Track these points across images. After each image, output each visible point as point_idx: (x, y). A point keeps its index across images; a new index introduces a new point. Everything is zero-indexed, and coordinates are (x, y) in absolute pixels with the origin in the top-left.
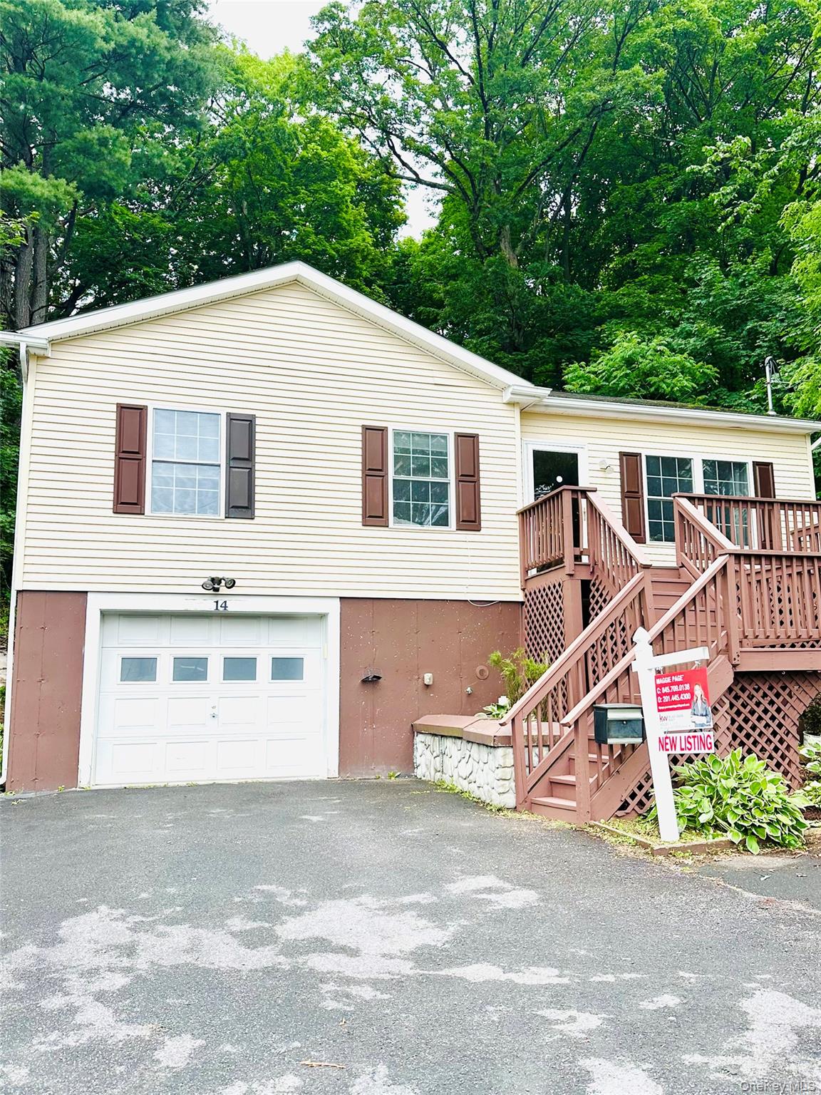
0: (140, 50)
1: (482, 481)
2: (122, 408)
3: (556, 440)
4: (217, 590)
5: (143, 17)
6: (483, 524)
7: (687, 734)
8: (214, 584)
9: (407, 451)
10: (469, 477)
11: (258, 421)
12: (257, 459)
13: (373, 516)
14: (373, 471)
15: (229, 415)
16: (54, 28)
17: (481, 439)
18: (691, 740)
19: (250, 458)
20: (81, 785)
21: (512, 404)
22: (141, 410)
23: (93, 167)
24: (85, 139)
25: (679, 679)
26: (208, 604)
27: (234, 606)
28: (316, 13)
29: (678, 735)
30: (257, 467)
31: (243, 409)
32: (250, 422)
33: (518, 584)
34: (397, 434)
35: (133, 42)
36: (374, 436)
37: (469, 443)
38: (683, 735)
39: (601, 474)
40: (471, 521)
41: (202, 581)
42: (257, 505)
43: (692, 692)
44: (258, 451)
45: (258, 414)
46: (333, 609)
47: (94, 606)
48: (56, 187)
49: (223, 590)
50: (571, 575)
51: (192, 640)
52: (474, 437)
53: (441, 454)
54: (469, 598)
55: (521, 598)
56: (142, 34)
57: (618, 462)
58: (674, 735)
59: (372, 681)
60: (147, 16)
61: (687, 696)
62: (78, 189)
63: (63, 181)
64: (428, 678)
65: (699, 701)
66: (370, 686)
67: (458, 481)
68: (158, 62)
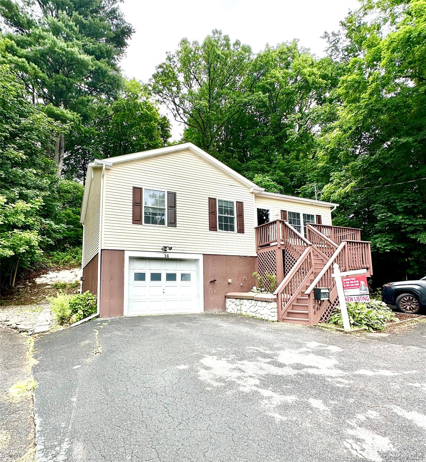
0: (102, 71)
1: (244, 217)
2: (134, 188)
3: (264, 205)
4: (166, 250)
5: (102, 60)
6: (245, 231)
7: (357, 296)
8: (165, 249)
9: (222, 206)
10: (241, 215)
11: (177, 194)
12: (177, 207)
13: (213, 228)
14: (212, 213)
15: (168, 192)
16: (74, 60)
17: (244, 204)
18: (360, 298)
19: (175, 207)
20: (124, 315)
21: (252, 193)
22: (141, 189)
23: (84, 110)
24: (82, 100)
25: (354, 279)
26: (162, 256)
27: (171, 256)
28: (158, 65)
29: (354, 297)
30: (177, 210)
31: (172, 190)
32: (174, 194)
33: (255, 250)
34: (219, 201)
35: (100, 68)
36: (212, 201)
37: (240, 205)
38: (356, 296)
39: (276, 217)
40: (241, 230)
41: (161, 248)
42: (177, 222)
43: (359, 283)
44: (177, 205)
45: (177, 192)
46: (201, 257)
47: (127, 255)
48: (73, 115)
49: (168, 251)
50: (279, 248)
51: (156, 268)
52: (242, 203)
53: (232, 208)
54: (241, 255)
55: (256, 255)
56: (103, 65)
57: (280, 213)
58: (352, 297)
59: (213, 282)
60: (104, 60)
61: (358, 284)
62: (80, 116)
63: (76, 113)
64: (230, 281)
65: (363, 286)
66: (212, 283)
67: (237, 217)
68: (107, 76)
